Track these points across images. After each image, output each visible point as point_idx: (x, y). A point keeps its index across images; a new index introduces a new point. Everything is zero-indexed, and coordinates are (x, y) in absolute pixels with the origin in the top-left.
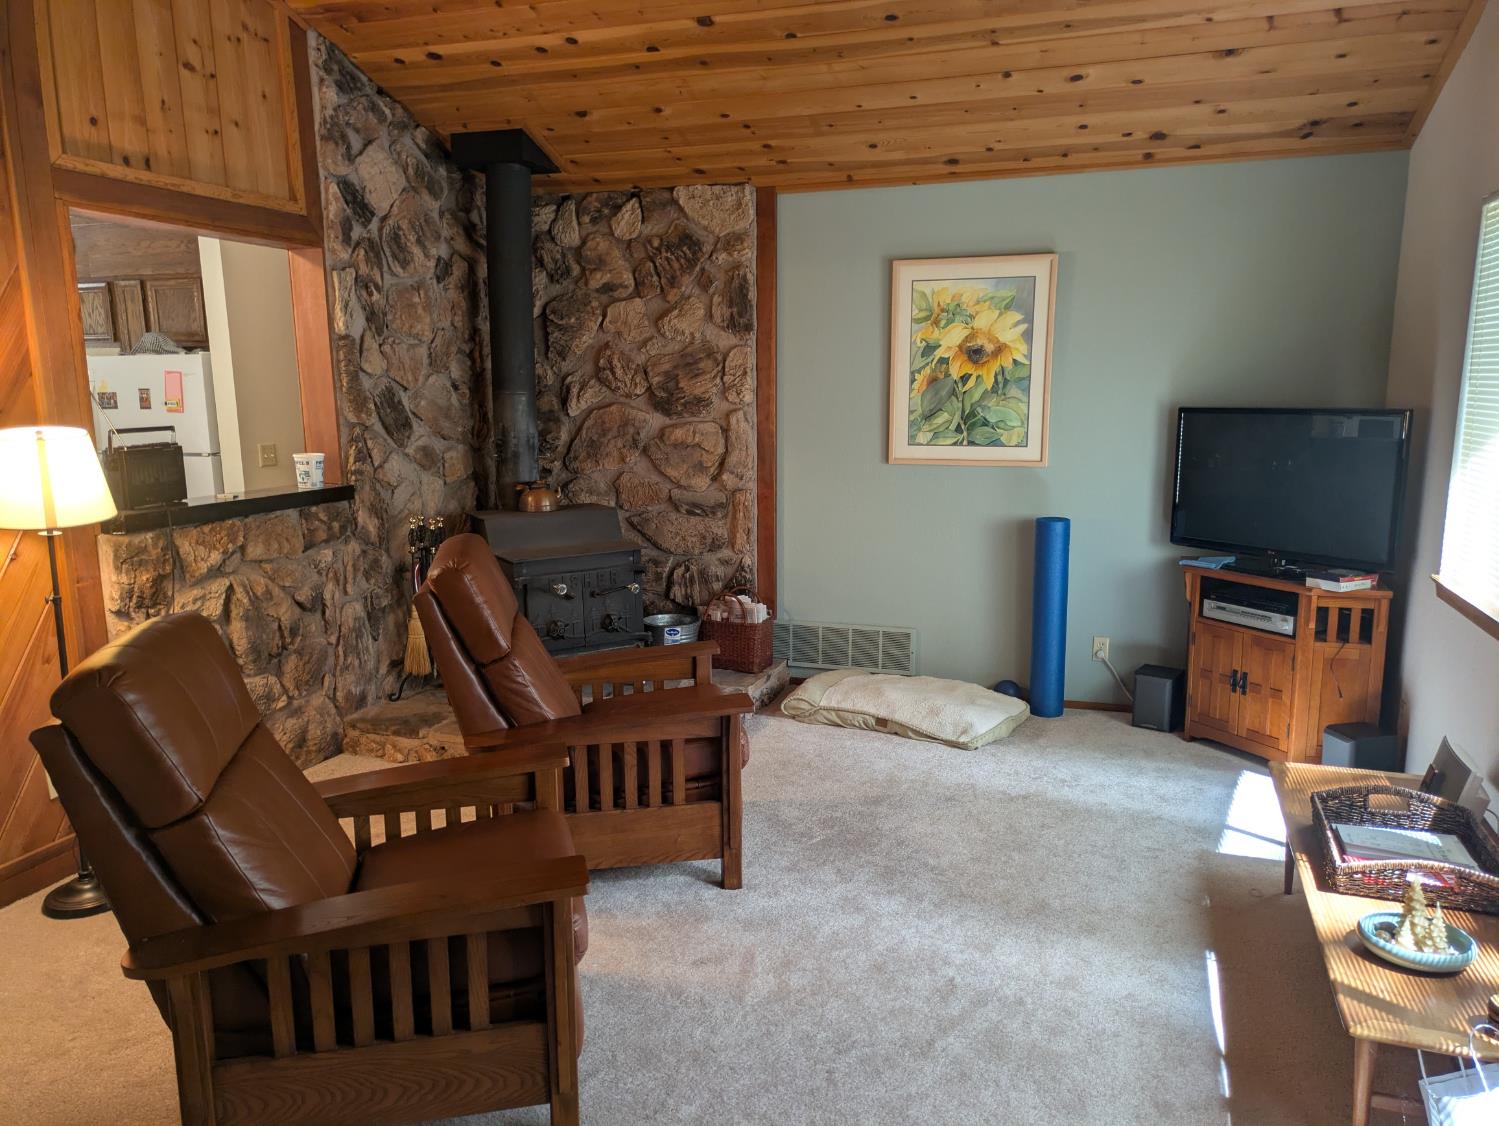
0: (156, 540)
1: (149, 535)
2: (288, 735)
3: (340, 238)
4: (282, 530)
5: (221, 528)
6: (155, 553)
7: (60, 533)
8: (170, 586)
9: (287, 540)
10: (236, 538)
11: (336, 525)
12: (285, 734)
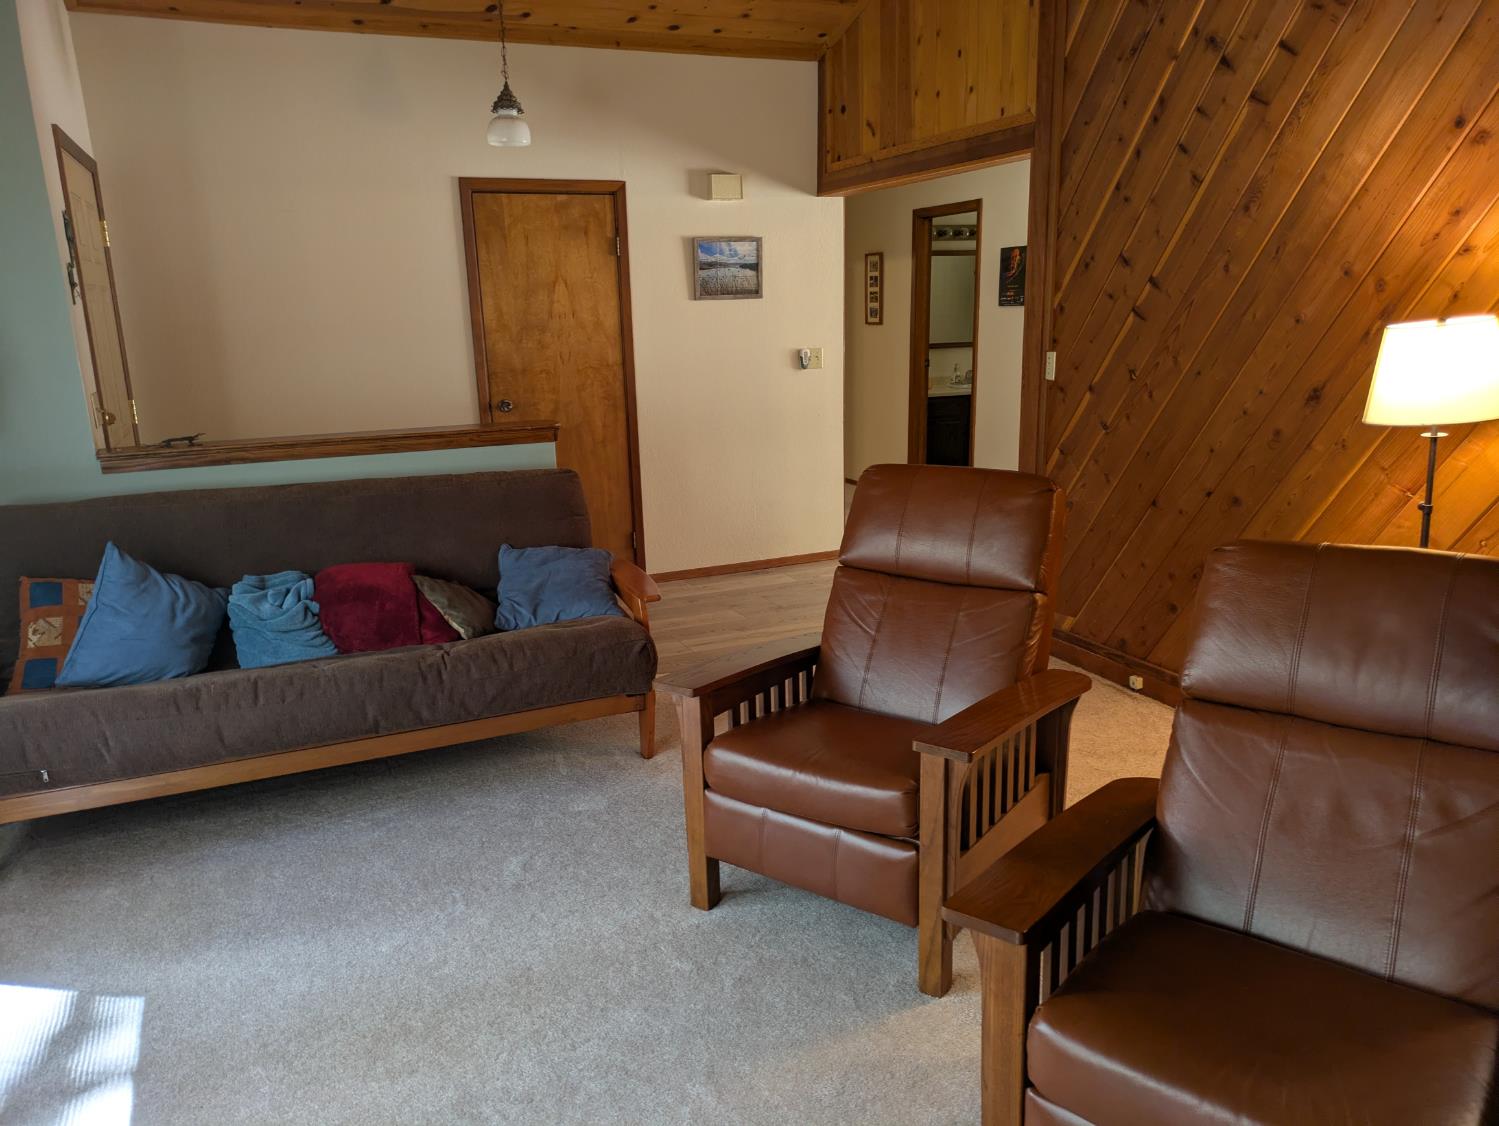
7: (1445, 434)
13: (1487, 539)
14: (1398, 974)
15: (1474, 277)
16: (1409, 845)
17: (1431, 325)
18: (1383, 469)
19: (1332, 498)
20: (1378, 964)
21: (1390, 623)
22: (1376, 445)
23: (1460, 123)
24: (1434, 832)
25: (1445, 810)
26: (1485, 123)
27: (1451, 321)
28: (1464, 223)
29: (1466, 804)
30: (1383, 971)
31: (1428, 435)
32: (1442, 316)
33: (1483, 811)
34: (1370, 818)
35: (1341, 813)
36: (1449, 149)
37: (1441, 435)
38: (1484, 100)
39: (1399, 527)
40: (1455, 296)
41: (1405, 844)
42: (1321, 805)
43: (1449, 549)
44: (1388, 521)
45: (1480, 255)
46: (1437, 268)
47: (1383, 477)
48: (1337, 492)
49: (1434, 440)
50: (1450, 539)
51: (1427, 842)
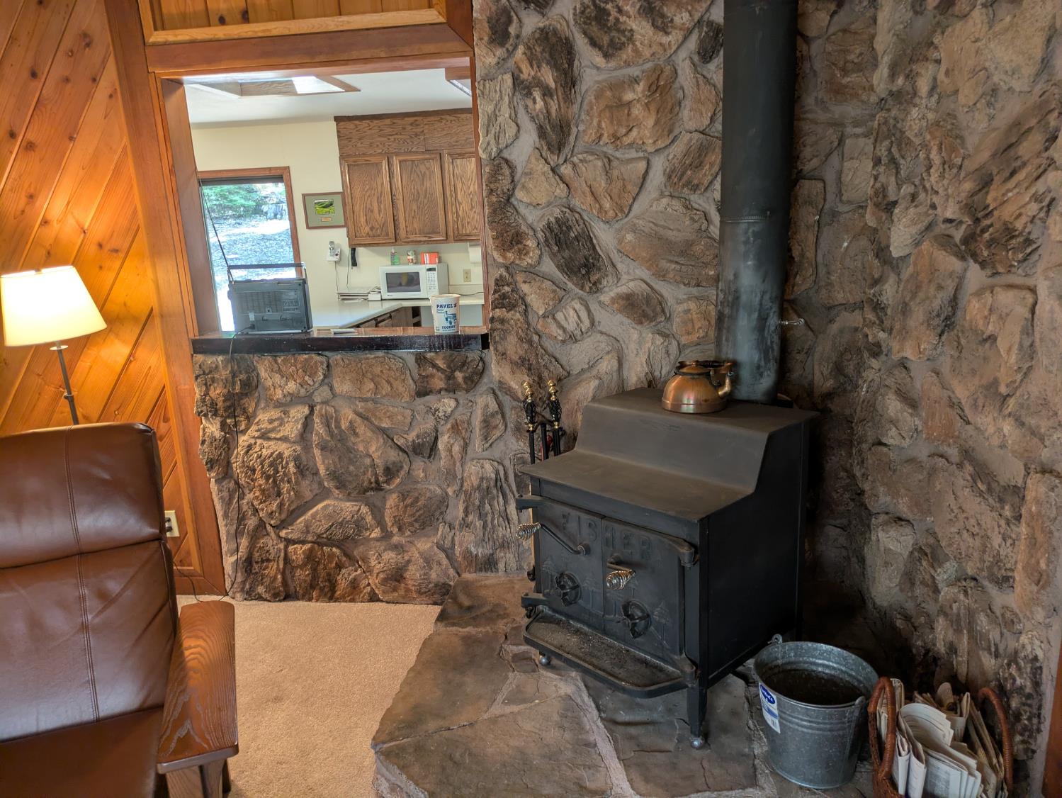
0: (226, 363)
1: (220, 358)
2: (382, 565)
3: (486, 38)
4: (382, 371)
5: (295, 360)
6: (225, 373)
7: (66, 347)
8: (253, 404)
9: (388, 382)
10: (316, 373)
11: (459, 376)
12: (379, 563)
13: (118, 410)
14: (102, 714)
15: (56, 240)
16: (87, 627)
17: (30, 274)
18: (39, 375)
19: (9, 402)
20: (87, 715)
21: (32, 484)
22: (27, 361)
23: (13, 135)
24: (101, 612)
25: (104, 596)
26: (31, 136)
27: (45, 271)
28: (38, 204)
29: (113, 586)
30: (92, 717)
31: (55, 348)
32: (37, 268)
33: (125, 587)
34: (57, 621)
35: (35, 624)
36: (11, 153)
37: (63, 347)
38: (24, 122)
39: (62, 413)
40: (49, 253)
41: (84, 628)
42: (20, 627)
43: (97, 422)
44: (53, 411)
45: (56, 226)
46: (30, 235)
47: (40, 381)
48: (12, 397)
49: (60, 351)
50: (96, 415)
51: (97, 620)
